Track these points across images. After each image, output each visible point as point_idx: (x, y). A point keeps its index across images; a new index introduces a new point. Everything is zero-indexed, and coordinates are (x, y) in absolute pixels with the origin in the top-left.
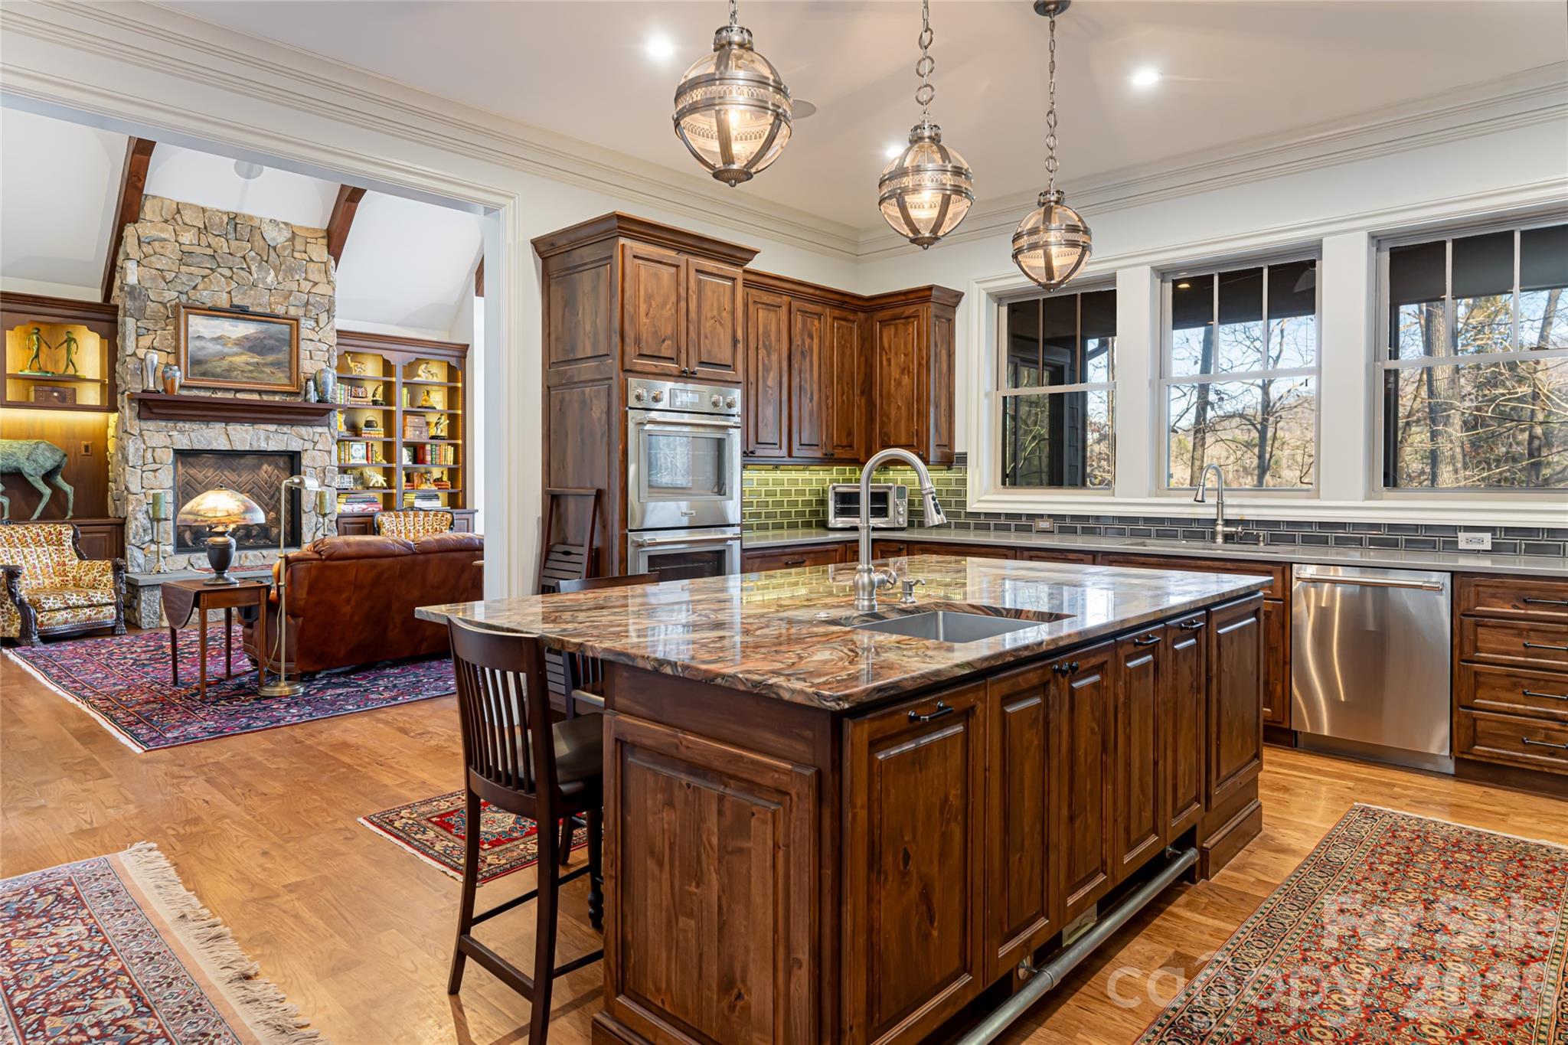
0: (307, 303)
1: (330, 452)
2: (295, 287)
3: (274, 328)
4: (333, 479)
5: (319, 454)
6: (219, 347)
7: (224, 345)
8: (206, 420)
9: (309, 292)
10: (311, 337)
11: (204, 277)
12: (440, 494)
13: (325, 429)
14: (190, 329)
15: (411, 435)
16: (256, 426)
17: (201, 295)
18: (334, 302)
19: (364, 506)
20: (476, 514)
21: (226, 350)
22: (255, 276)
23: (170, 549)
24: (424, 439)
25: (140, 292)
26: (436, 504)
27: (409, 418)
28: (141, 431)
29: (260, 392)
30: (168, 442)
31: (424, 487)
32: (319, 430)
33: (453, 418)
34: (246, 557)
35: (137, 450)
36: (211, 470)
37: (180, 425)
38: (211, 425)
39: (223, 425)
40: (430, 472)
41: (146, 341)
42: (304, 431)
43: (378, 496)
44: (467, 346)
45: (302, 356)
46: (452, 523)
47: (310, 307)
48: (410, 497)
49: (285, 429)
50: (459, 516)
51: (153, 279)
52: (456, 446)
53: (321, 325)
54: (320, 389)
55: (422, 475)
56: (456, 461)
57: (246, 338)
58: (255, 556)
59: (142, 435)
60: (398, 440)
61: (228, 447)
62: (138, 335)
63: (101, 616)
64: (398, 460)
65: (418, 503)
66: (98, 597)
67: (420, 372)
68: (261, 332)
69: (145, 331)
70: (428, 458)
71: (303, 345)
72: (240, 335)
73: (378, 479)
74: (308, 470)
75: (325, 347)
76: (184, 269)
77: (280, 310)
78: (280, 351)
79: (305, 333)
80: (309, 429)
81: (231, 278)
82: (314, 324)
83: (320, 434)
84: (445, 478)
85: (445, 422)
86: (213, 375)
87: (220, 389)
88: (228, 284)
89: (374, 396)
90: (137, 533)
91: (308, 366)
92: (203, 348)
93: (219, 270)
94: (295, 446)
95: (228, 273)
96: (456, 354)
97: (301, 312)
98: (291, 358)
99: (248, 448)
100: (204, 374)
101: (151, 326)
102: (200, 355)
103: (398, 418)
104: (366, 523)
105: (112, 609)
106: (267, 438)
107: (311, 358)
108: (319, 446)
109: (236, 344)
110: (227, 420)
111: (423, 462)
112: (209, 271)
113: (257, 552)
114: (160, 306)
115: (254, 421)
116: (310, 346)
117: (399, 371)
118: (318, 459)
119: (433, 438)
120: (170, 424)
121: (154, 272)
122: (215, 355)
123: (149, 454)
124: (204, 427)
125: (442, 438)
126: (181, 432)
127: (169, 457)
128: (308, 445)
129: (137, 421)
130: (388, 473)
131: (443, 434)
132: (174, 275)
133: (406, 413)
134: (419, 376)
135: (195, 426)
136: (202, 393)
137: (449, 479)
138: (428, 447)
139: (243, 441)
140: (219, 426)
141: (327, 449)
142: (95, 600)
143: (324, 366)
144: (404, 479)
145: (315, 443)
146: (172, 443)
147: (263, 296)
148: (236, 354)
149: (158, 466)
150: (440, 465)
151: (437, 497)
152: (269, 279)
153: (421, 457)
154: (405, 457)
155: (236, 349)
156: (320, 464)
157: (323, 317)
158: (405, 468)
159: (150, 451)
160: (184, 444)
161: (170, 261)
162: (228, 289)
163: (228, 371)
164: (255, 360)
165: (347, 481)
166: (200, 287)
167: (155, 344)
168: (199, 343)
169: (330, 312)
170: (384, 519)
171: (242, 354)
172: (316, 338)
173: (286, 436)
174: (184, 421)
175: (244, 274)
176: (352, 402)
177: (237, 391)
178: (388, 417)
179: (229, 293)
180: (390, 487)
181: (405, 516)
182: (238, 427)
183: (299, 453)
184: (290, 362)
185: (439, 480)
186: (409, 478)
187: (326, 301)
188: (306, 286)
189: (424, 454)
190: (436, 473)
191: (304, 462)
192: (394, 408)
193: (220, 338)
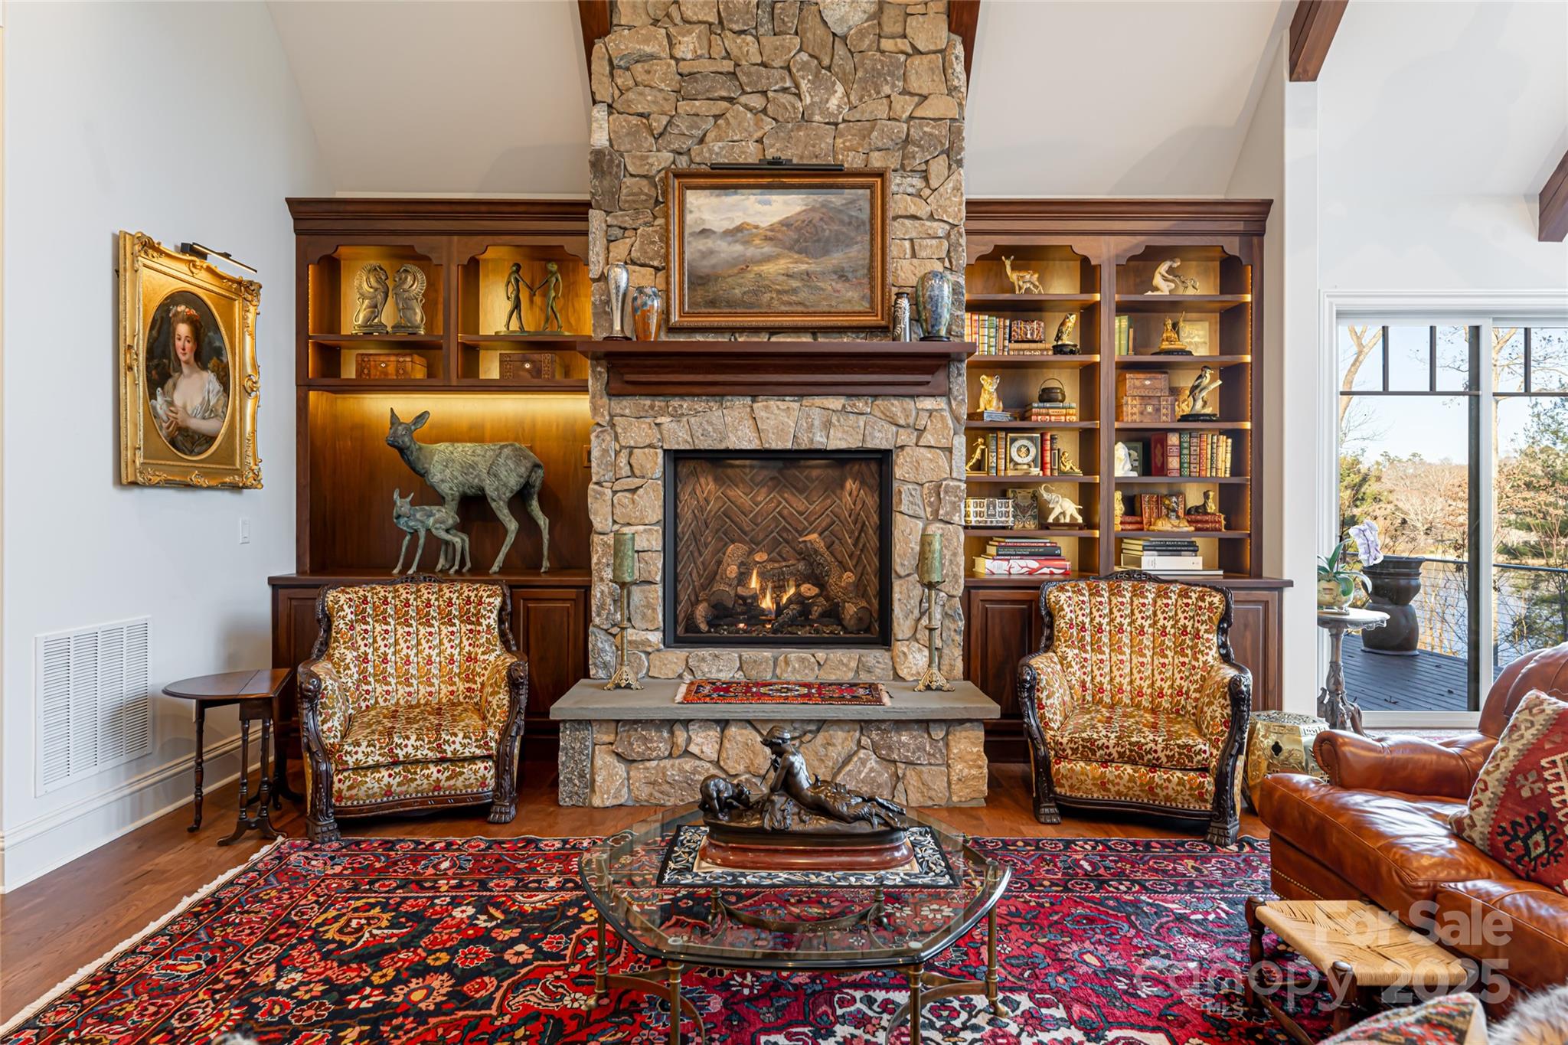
0: (907, 140)
1: (950, 450)
2: (882, 111)
3: (836, 199)
4: (955, 507)
5: (928, 454)
6: (738, 248)
7: (746, 243)
8: (718, 392)
9: (911, 117)
10: (913, 210)
11: (717, 117)
12: (1199, 541)
13: (940, 403)
14: (689, 218)
15: (1134, 414)
16: (807, 401)
17: (711, 151)
18: (960, 131)
19: (1033, 564)
20: (1287, 593)
21: (751, 252)
22: (808, 100)
23: (656, 637)
24: (1164, 421)
25: (611, 161)
26: (1191, 564)
27: (1133, 380)
28: (612, 417)
29: (814, 331)
30: (654, 437)
31: (1163, 525)
32: (928, 403)
33: (1232, 377)
34: (787, 663)
35: (605, 452)
36: (764, 490)
37: (675, 402)
38: (728, 402)
39: (748, 401)
40: (1179, 494)
41: (620, 250)
42: (897, 407)
43: (1067, 545)
44: (1267, 204)
45: (894, 251)
46: (1226, 617)
47: (912, 148)
48: (1134, 547)
49: (860, 404)
50: (1242, 595)
51: (633, 133)
52: (1237, 436)
53: (934, 184)
54: (924, 312)
55: (1159, 501)
56: (1237, 468)
57: (786, 224)
58: (802, 660)
59: (613, 426)
60: (1105, 424)
61: (755, 445)
62: (610, 241)
63: (459, 782)
64: (1103, 467)
65: (1152, 563)
66: (456, 744)
67: (1158, 280)
68: (813, 209)
69: (619, 232)
70: (1174, 463)
71: (897, 229)
72: (776, 219)
73: (1065, 507)
74: (905, 488)
75: (941, 229)
76: (684, 106)
77: (852, 161)
78: (849, 242)
79: (900, 204)
80: (909, 404)
81: (764, 111)
82: (918, 182)
83: (931, 412)
84: (1212, 507)
85: (1212, 384)
86: (730, 303)
87: (742, 330)
88: (758, 125)
89: (1058, 338)
90: (602, 606)
91: (905, 271)
92: (711, 252)
93: (743, 99)
94: (880, 438)
95: (757, 102)
96: (1240, 226)
97: (894, 162)
98: (872, 256)
99: (789, 446)
100: (712, 303)
101: (628, 222)
102: (705, 266)
103: (1107, 378)
104: (1029, 602)
105: (485, 770)
106: (827, 425)
107: (914, 255)
108: (929, 438)
109: (767, 239)
110: (754, 391)
111: (1162, 470)
112: (725, 104)
113: (805, 653)
114: (645, 182)
115: (802, 391)
116: (911, 228)
117: (1108, 277)
118: (925, 464)
119: (1185, 418)
120: (659, 403)
121: (634, 120)
122: (734, 262)
123: (623, 461)
124: (715, 406)
125: (1208, 418)
126: (677, 417)
127: (654, 464)
128: (906, 437)
129: (605, 400)
130: (1088, 496)
131: (1208, 410)
132: (664, 120)
133: (1125, 367)
134: (1157, 289)
135: (700, 405)
136: (711, 338)
137: (1222, 508)
138: (1173, 439)
139: (780, 432)
140: (739, 405)
141: (944, 443)
142: (449, 749)
143: (938, 267)
144: (1119, 508)
145: (921, 432)
146: (661, 440)
147: (821, 138)
148: (768, 259)
149: (638, 482)
150: (1200, 479)
151: (1192, 548)
152: (833, 103)
153: (1158, 461)
154: (1122, 462)
155: (768, 249)
156: (930, 476)
157: (938, 167)
158: (1122, 484)
159: (624, 453)
160: (680, 437)
161: (660, 96)
162: (759, 134)
163: (755, 293)
164: (804, 267)
165: (1002, 512)
166: (711, 136)
167: (634, 254)
168: (702, 245)
169: (953, 154)
170: (1063, 597)
171: (777, 257)
172: (923, 210)
173: (862, 419)
174: (682, 396)
175: (785, 98)
176: (1013, 352)
177: (774, 331)
178: (1089, 375)
179: (760, 141)
180: (1090, 523)
181: (1112, 594)
182: (773, 403)
183: (889, 452)
184: (871, 268)
185: (1201, 509)
186: (1132, 506)
187: (945, 131)
188: (904, 106)
189: (1165, 456)
190: (1194, 498)
191: (898, 473)
192: (1097, 358)
193: (739, 229)
